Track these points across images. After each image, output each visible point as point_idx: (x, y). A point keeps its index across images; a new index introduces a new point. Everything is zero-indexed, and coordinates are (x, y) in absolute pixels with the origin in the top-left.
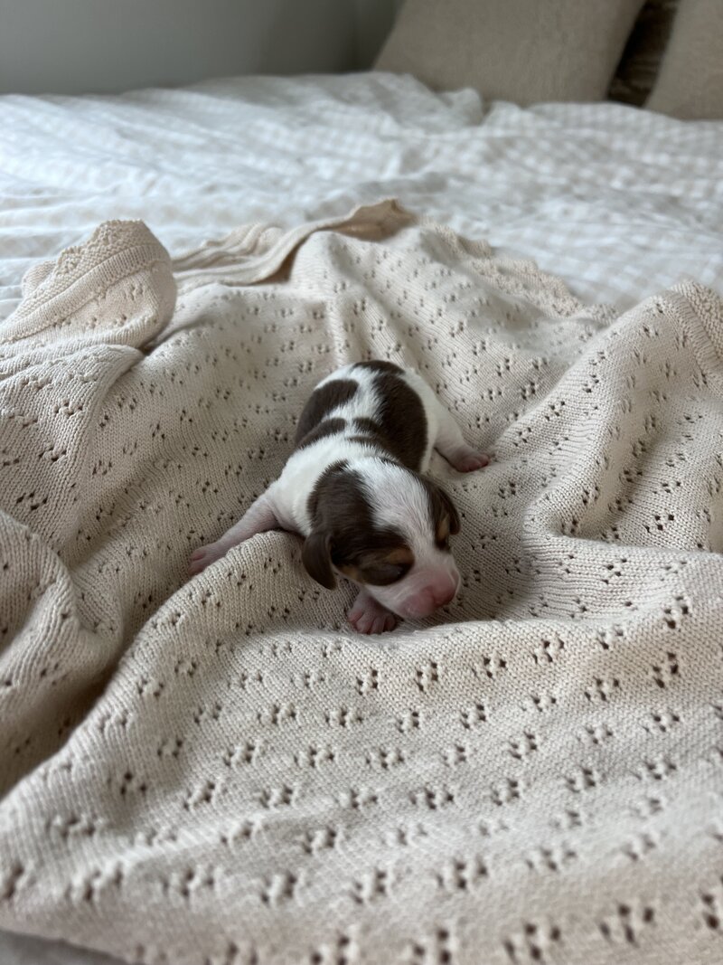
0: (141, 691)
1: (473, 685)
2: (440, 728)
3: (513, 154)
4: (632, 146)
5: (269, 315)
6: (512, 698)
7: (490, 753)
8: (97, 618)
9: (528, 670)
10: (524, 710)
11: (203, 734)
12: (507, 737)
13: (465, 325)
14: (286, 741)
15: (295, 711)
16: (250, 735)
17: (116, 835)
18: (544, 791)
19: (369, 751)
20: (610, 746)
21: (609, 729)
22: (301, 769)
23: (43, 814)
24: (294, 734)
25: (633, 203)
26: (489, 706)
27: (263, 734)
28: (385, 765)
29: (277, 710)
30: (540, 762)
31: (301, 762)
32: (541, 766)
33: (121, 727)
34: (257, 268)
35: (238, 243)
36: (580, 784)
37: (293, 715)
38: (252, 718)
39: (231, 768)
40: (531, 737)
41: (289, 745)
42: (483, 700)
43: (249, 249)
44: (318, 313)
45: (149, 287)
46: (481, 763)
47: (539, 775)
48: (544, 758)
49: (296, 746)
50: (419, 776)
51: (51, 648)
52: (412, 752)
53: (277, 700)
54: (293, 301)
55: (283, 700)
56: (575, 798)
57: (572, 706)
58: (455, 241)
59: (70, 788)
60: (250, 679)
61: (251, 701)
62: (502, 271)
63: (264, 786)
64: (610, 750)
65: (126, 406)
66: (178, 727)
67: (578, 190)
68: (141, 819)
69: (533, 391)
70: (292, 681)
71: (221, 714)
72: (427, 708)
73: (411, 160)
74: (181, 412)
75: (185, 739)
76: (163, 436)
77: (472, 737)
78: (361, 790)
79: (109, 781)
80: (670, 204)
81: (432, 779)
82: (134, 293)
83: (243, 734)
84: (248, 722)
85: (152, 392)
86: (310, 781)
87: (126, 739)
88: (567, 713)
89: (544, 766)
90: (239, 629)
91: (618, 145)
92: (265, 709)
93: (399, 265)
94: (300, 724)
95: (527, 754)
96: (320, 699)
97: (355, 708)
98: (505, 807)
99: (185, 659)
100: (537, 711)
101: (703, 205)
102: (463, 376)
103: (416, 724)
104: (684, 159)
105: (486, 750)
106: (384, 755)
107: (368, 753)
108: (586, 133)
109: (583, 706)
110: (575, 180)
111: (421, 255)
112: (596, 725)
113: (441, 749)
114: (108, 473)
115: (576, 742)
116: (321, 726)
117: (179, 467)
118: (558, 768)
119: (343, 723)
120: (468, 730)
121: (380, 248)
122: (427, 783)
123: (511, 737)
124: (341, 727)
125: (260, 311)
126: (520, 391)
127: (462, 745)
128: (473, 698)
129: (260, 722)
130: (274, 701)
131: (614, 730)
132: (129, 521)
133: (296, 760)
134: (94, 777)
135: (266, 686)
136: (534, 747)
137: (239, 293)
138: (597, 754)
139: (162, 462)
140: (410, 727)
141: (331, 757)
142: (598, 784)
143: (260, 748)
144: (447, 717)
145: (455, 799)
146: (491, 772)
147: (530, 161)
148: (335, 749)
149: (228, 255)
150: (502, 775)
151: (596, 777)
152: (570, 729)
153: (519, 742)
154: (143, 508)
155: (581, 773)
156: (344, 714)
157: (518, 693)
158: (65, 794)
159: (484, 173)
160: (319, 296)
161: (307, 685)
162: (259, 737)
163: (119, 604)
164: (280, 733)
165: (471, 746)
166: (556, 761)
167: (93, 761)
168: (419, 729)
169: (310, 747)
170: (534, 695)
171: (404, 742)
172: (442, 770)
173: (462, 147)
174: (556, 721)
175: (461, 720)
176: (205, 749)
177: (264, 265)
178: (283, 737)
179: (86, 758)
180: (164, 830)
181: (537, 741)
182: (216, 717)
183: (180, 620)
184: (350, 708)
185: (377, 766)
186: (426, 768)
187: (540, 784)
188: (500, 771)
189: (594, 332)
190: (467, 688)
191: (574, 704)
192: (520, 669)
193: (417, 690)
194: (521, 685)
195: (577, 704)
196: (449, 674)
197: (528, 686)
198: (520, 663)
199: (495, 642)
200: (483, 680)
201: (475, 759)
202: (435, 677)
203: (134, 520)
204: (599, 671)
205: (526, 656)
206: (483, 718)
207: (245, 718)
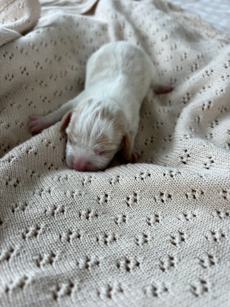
1: (154, 206)
2: (136, 224)
6: (173, 213)
7: (160, 240)
9: (182, 201)
10: (179, 219)
11: (15, 219)
13: (169, 37)
14: (57, 226)
15: (64, 209)
16: (39, 221)
18: (188, 265)
19: (99, 234)
20: (223, 243)
21: (223, 233)
22: (62, 243)
24: (62, 222)
26: (161, 215)
27: (46, 221)
28: (106, 242)
29: (55, 208)
30: (186, 249)
31: (62, 238)
32: (187, 251)
36: (207, 263)
38: (41, 212)
39: (25, 240)
40: (181, 234)
41: (58, 228)
42: (158, 213)
45: (27, 5)
46: (156, 245)
47: (185, 255)
48: (188, 246)
49: (61, 229)
50: (123, 250)
52: (121, 235)
53: (56, 203)
54: (94, 22)
55: (59, 203)
56: (204, 272)
57: (204, 218)
58: (166, 4)
60: (44, 192)
61: (43, 203)
62: (185, 18)
63: (41, 252)
64: (223, 246)
65: (8, 57)
69: (196, 68)
70: (65, 194)
71: (26, 208)
72: (131, 214)
74: (36, 63)
75: (4, 221)
76: (27, 74)
77: (152, 230)
78: (92, 257)
81: (129, 252)
82: (20, 7)
83: (36, 220)
84: (39, 214)
85: (21, 52)
86: (65, 250)
88: (201, 221)
89: (188, 251)
90: (46, 165)
92: (49, 208)
93: (142, 10)
94: (66, 217)
95: (180, 243)
96: (78, 204)
97: (95, 210)
98: (166, 273)
99: (13, 179)
100: (186, 220)
102: (166, 59)
103: (124, 221)
106: (106, 236)
107: (98, 235)
109: (210, 219)
111: (152, 6)
112: (216, 230)
113: (136, 235)
115: (205, 239)
116: (76, 219)
117: (33, 89)
118: (195, 253)
119: (87, 218)
120: (150, 226)
122: (127, 255)
123: (171, 233)
124: (87, 220)
125: (80, 25)
126: (190, 68)
127: (147, 234)
128: (153, 211)
129: (45, 215)
130: (54, 203)
131: (226, 234)
132: (3, 110)
133: (61, 237)
135: (52, 195)
136: (183, 240)
138: (216, 247)
139: (25, 86)
140: (122, 222)
141: (79, 236)
142: (216, 264)
143: (43, 229)
144: (140, 219)
145: (140, 265)
146: (160, 251)
148: (81, 232)
150: (166, 253)
151: (215, 260)
152: (202, 232)
153: (176, 236)
154: (11, 105)
155: (207, 257)
156: (89, 212)
157: (176, 211)
161: (73, 196)
162: (43, 222)
164: (55, 221)
165: (151, 235)
166: (194, 249)
168: (125, 223)
169: (69, 230)
170: (184, 213)
171: (117, 230)
172: (135, 248)
174: (195, 226)
175: (146, 221)
176: (14, 228)
177: (84, 8)
178: (56, 223)
181: (185, 236)
182: (23, 210)
183: (13, 159)
184: (92, 210)
185: (101, 243)
186: (127, 246)
187: (186, 261)
188: (165, 251)
189: (224, 45)
190: (150, 207)
191: (205, 217)
192: (178, 200)
193: (126, 206)
194: (178, 207)
195: (207, 218)
196: (143, 199)
197: (181, 208)
198: (179, 198)
199: (167, 186)
200: (159, 204)
201: (153, 243)
202: (135, 201)
203: (5, 110)
204: (219, 207)
205: (182, 195)
206: (158, 221)
207: (38, 212)
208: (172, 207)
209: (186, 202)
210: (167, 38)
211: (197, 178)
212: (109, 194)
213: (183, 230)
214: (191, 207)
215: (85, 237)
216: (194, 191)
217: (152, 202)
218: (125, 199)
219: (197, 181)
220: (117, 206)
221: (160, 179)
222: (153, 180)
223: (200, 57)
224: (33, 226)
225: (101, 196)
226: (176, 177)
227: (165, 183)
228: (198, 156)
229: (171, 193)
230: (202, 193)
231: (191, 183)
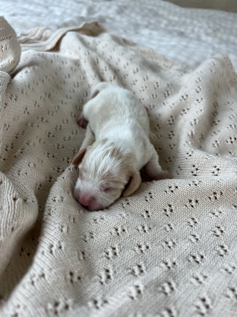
0: (62, 231)
2: (182, 229)
3: (127, 12)
4: (165, 13)
5: (57, 64)
7: (207, 236)
8: (25, 197)
12: (210, 229)
13: (139, 69)
14: (127, 243)
15: (124, 229)
16: (111, 243)
17: (80, 306)
19: (161, 242)
22: (139, 255)
23: (41, 305)
24: (129, 239)
25: (170, 32)
26: (196, 218)
27: (116, 241)
28: (170, 247)
29: (117, 230)
31: (137, 252)
32: (229, 238)
33: (60, 250)
34: (45, 45)
35: (34, 35)
37: (124, 230)
38: (109, 235)
39: (111, 261)
40: (219, 228)
41: (129, 244)
43: (39, 38)
44: (77, 63)
45: (10, 47)
46: (205, 240)
47: (230, 242)
48: (229, 235)
49: (131, 245)
50: (186, 250)
51: (13, 217)
52: (177, 240)
54: (66, 58)
59: (48, 287)
63: (129, 266)
65: (13, 99)
66: (80, 246)
67: (152, 27)
68: (85, 294)
69: (168, 95)
71: (94, 235)
72: (173, 222)
73: (91, 10)
74: (34, 102)
75: (84, 250)
76: (28, 113)
77: (196, 230)
78: (167, 260)
79: (65, 278)
80: (182, 34)
81: (192, 250)
82: (3, 49)
83: (108, 242)
84: (108, 237)
85: (22, 93)
86: (145, 260)
87: (65, 256)
88: (228, 215)
91: (161, 12)
92: (112, 230)
93: (106, 46)
94: (129, 234)
95: (221, 235)
96: (132, 222)
98: (226, 257)
100: (216, 217)
101: (192, 35)
102: (141, 89)
103: (172, 228)
104: (183, 19)
105: (204, 234)
106: (167, 243)
108: (150, 7)
109: (233, 212)
110: (150, 23)
111: (114, 43)
113: (186, 237)
114: (8, 130)
116: (138, 234)
117: (38, 126)
119: (145, 231)
120: (193, 228)
121: (97, 39)
122: (191, 252)
123: (211, 228)
125: (53, 62)
126: (163, 95)
127: (194, 234)
129: (113, 236)
130: (114, 226)
132: (24, 151)
133: (135, 251)
134: (58, 278)
136: (222, 232)
137: (43, 54)
139: (30, 124)
140: (170, 230)
141: (147, 247)
143: (118, 248)
144: (182, 224)
145: (204, 257)
146: (212, 243)
147: (133, 15)
148: (148, 244)
149: (31, 40)
150: (216, 244)
152: (232, 223)
153: (216, 230)
154: (28, 144)
156: (143, 227)
158: (47, 291)
159: (118, 18)
160: (76, 57)
161: (124, 217)
162: (115, 243)
163: (32, 190)
164: (123, 240)
165: (198, 234)
167: (54, 270)
168: (174, 230)
169: (138, 244)
171: (171, 236)
172: (194, 246)
173: (109, 7)
174: (225, 220)
175: (188, 224)
177: (48, 44)
178: (125, 241)
179: (51, 269)
180: (99, 298)
181: (222, 228)
184: (145, 225)
185: (167, 248)
186: (187, 246)
188: (214, 242)
189: (183, 74)
190: (185, 213)
191: (229, 212)
192: (204, 203)
193: (167, 216)
194: (205, 209)
195: (230, 212)
196: (177, 208)
197: (208, 209)
198: (204, 201)
199: (194, 194)
200: (190, 209)
201: (202, 239)
202: (172, 211)
203: (26, 150)
204: (235, 202)
205: (206, 198)
206: (196, 222)
207: (106, 235)
208: (201, 210)
209: (210, 203)
210: (138, 71)
211: (216, 183)
212: (149, 210)
213: (218, 225)
214: (215, 207)
215: (152, 247)
216: (215, 193)
217: (185, 209)
218: (163, 211)
219: (217, 185)
220: (159, 219)
221: (187, 189)
222: (181, 191)
223: (169, 85)
224: (109, 248)
225: (143, 213)
226: (200, 185)
227: (192, 191)
228: (205, 168)
229: (198, 199)
230: (222, 193)
231: (212, 187)
